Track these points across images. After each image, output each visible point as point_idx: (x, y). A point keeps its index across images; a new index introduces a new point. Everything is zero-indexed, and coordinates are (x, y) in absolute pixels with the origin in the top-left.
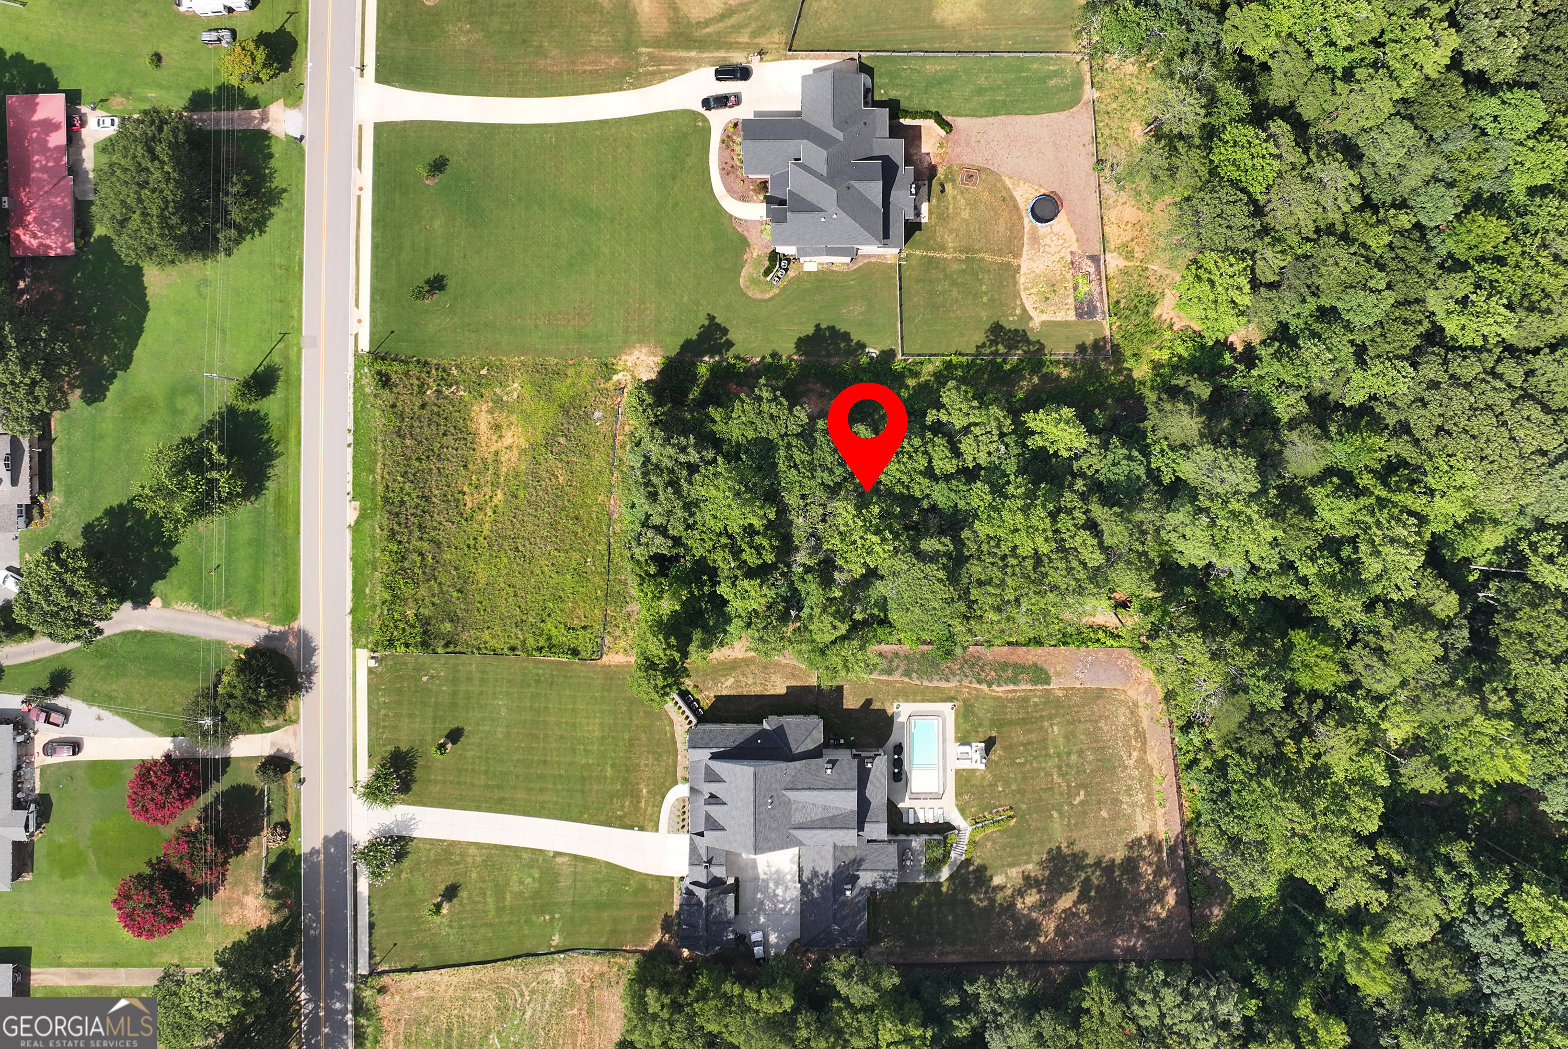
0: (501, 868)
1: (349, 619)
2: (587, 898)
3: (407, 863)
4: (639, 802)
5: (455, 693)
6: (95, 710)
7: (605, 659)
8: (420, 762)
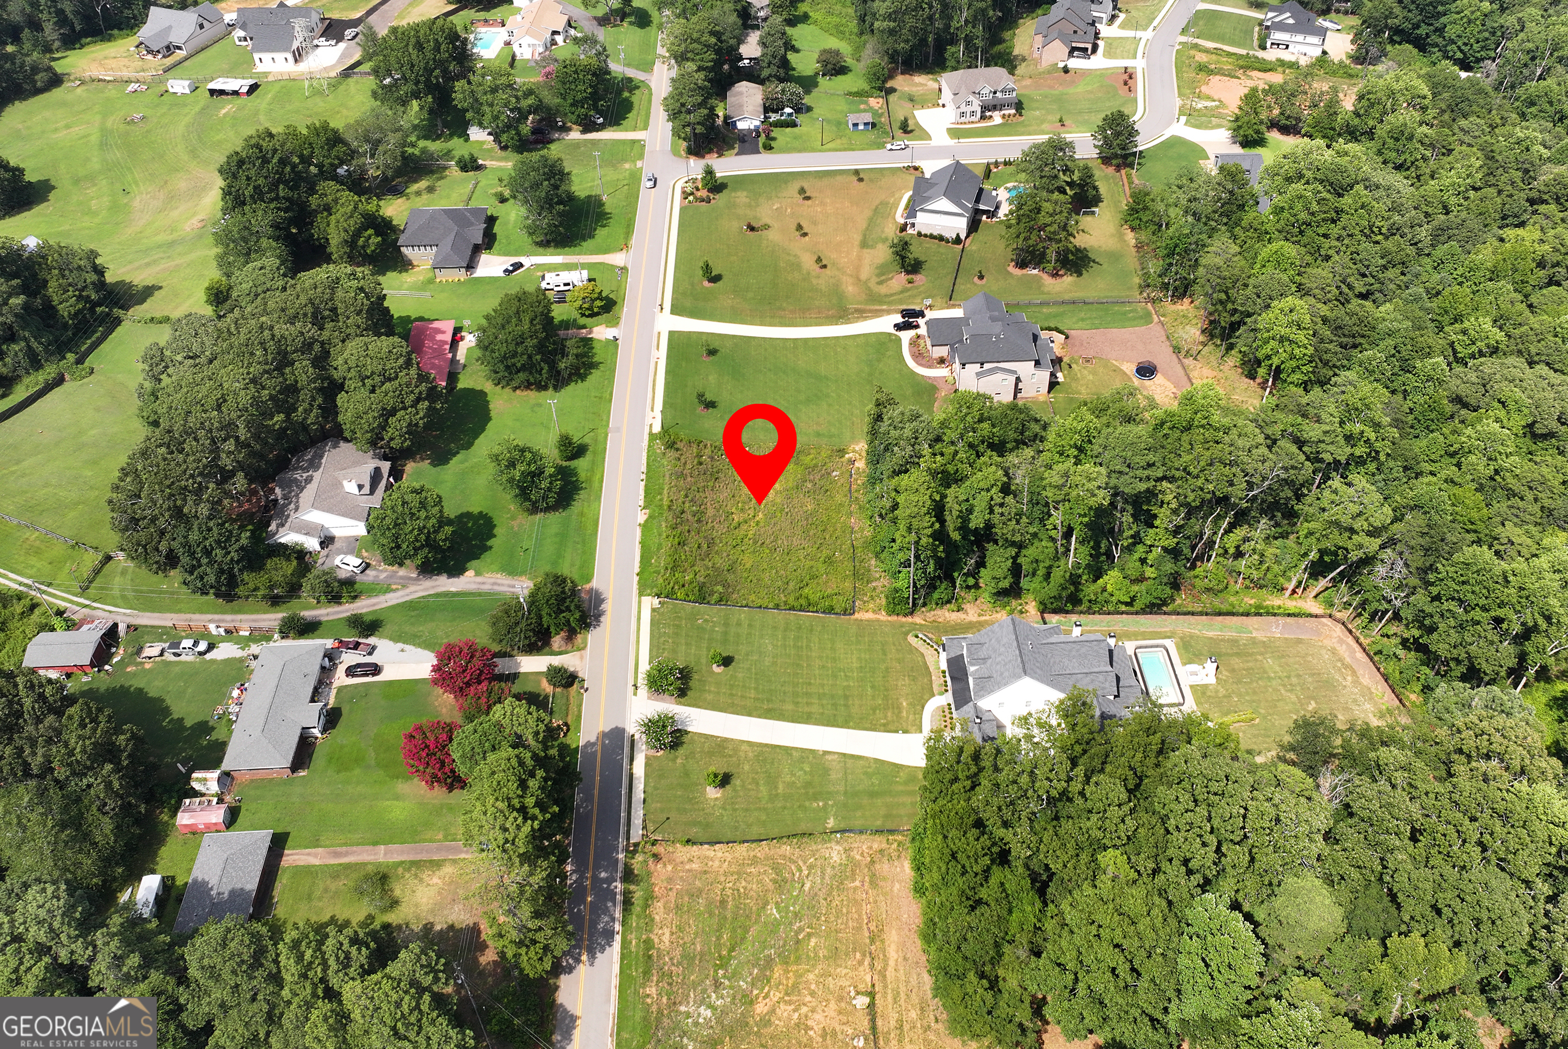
0: (772, 763)
1: (636, 579)
2: (861, 788)
3: (681, 751)
4: (900, 712)
5: (726, 633)
6: (400, 645)
7: (857, 615)
8: (695, 676)
